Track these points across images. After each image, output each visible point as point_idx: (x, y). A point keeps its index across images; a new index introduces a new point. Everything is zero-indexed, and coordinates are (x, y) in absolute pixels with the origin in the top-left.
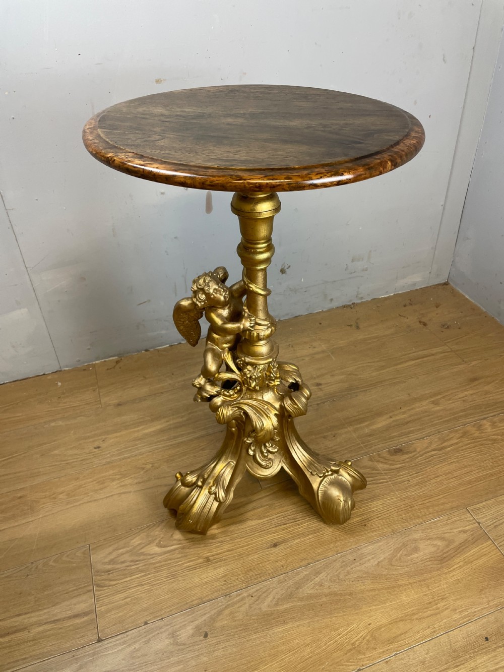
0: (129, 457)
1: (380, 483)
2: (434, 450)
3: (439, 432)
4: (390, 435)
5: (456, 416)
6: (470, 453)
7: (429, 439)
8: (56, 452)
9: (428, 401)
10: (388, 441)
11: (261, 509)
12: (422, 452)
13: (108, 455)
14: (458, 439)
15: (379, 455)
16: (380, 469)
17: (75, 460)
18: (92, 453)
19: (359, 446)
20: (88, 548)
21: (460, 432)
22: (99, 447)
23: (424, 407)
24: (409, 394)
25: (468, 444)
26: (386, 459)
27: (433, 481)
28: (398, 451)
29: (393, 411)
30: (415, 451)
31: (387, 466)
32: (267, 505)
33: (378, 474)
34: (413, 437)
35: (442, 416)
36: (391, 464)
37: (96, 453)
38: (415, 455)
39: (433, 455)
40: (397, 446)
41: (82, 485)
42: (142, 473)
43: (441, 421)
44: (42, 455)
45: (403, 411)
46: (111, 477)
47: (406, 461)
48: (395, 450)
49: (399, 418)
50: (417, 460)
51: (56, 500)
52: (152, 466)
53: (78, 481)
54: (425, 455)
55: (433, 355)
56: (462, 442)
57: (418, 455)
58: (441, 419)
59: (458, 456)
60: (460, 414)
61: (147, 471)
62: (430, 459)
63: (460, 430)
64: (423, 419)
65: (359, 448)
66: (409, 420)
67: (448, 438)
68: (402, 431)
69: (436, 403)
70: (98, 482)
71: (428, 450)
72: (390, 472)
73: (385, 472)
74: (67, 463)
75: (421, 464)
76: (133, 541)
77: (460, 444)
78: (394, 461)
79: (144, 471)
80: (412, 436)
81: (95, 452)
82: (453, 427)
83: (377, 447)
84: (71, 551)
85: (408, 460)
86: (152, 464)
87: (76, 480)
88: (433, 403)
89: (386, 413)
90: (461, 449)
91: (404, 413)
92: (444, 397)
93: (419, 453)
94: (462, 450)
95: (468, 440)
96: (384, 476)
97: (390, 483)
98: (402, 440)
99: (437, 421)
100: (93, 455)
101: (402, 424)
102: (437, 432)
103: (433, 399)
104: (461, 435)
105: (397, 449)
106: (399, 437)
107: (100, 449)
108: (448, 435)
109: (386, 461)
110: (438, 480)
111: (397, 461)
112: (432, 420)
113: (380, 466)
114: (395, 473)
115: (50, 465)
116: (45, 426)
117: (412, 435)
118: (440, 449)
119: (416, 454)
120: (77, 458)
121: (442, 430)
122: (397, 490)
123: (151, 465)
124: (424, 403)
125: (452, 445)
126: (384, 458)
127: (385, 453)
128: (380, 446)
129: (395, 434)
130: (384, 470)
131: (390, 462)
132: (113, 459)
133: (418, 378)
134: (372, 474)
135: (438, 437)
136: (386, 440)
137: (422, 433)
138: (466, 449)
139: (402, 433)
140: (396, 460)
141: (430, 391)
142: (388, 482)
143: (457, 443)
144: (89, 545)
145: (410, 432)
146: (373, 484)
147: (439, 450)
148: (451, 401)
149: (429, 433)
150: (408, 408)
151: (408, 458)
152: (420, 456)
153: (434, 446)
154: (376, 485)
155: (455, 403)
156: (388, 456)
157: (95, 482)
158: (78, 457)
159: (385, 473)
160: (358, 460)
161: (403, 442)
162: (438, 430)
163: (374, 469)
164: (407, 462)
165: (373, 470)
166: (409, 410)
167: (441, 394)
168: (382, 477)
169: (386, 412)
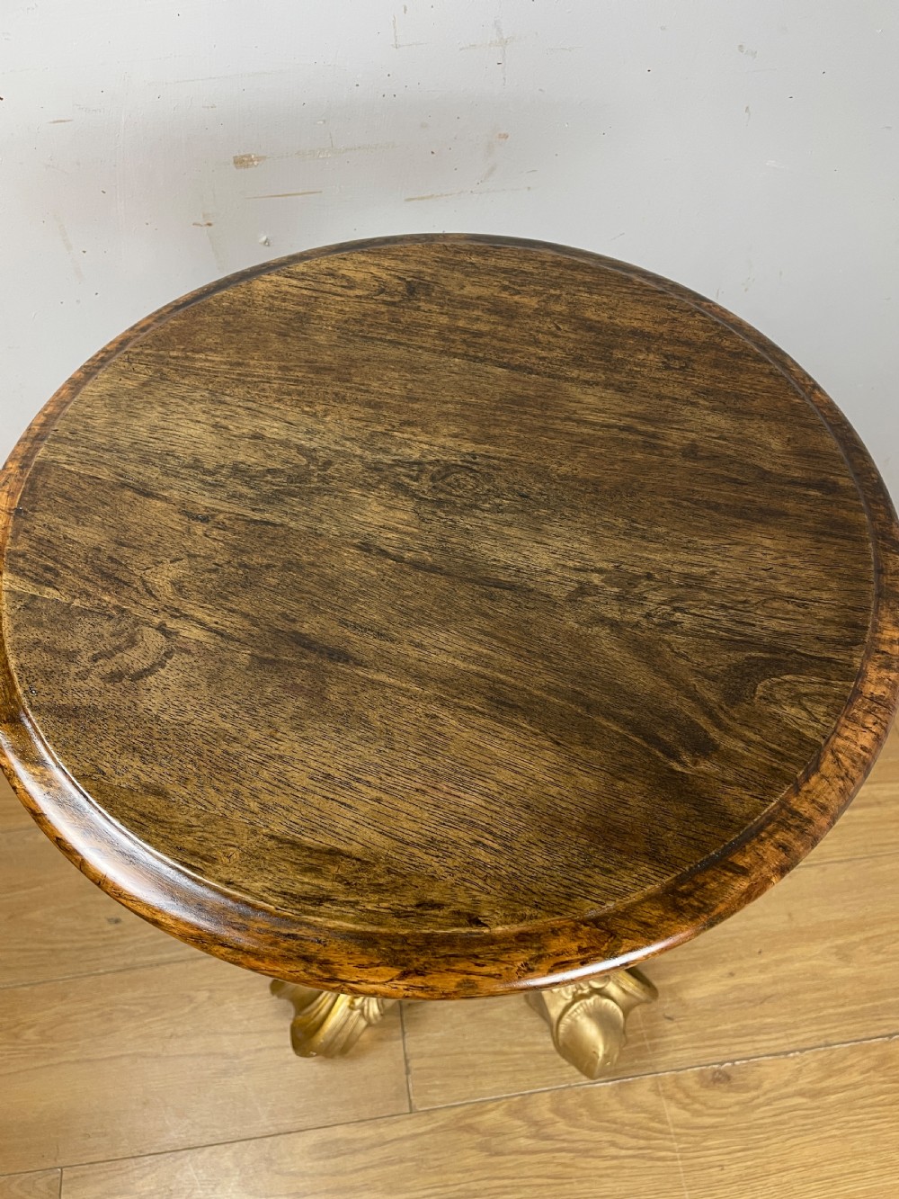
0: (169, 962)
1: (659, 1159)
2: (801, 1094)
3: (828, 1045)
4: (717, 1026)
5: (877, 1003)
6: (877, 1118)
7: (798, 1060)
8: (37, 915)
9: (828, 944)
10: (707, 1043)
11: (397, 1167)
12: (772, 1095)
13: (131, 948)
14: (862, 1073)
15: (676, 1079)
16: (669, 1119)
17: (67, 946)
18: (104, 932)
19: (640, 1044)
20: (59, 1175)
21: (872, 1054)
22: (117, 921)
23: (814, 962)
24: (790, 915)
25: (882, 1093)
26: (688, 1096)
27: (773, 1179)
28: (721, 1079)
29: (741, 958)
30: (757, 1088)
31: (684, 1116)
32: (412, 1160)
33: (661, 1132)
34: (764, 1044)
35: (846, 997)
36: (697, 1113)
37: (111, 935)
38: (753, 1099)
39: (794, 1108)
40: (722, 1063)
41: (70, 1015)
42: (187, 1010)
43: (840, 1010)
44: (11, 917)
45: (763, 961)
46: (127, 1007)
47: (730, 1110)
48: (715, 1073)
49: (748, 980)
50: (758, 1113)
51: (19, 1041)
52: (210, 998)
53: (64, 1002)
54: (778, 1105)
55: (879, 803)
56: (870, 1084)
57: (761, 1100)
58: (843, 1006)
59: (848, 1122)
60: (890, 1000)
61: (196, 1008)
62: (785, 1117)
63: (875, 1048)
64: (800, 997)
65: (639, 1049)
66: (768, 991)
67: (841, 1065)
68: (745, 1023)
69: (844, 955)
70: (99, 1016)
71: (790, 1089)
72: (687, 1135)
73: (678, 1130)
74: (52, 950)
75: (761, 1126)
76: (141, 1182)
77: (863, 1090)
78: (704, 1104)
79: (192, 1005)
80: (767, 1043)
81: (108, 932)
82: (863, 1035)
83: (679, 1055)
84: (28, 1175)
85: (736, 1109)
86: (211, 991)
87: (62, 999)
88: (836, 954)
89: (724, 961)
90: (861, 1102)
91: (763, 969)
92: (867, 940)
93: (765, 1094)
94: (862, 1107)
95: (884, 1082)
96: (671, 1140)
97: (680, 1163)
98: (737, 1048)
99: (831, 1011)
100: (104, 939)
101: (750, 1001)
102: (822, 1042)
103: (840, 942)
104: (873, 1063)
105: (720, 1072)
106: (734, 1037)
107: (119, 925)
108: (845, 1058)
109: (687, 1101)
110: (785, 1180)
111: (712, 1108)
112: (821, 1004)
113: (672, 1111)
114: (698, 1139)
115: (22, 947)
116: (27, 839)
117: (765, 1037)
118: (815, 1094)
119: (758, 1097)
120: (73, 941)
121: (835, 1039)
122: (690, 1188)
123: (207, 994)
124: (817, 948)
125: (846, 1087)
126: (684, 1090)
127: (690, 1078)
128: (685, 1054)
129: (729, 1026)
130: (676, 1126)
131: (697, 1106)
132: (138, 959)
133: (824, 870)
134: (649, 1129)
135: (820, 1056)
136: (704, 1040)
137: (787, 1036)
138: (871, 1106)
139: (744, 1027)
140: (710, 1104)
141: (840, 915)
142: (675, 1159)
143: (855, 1086)
144: (61, 1168)
145: (760, 1030)
146: (643, 1157)
147: (810, 1097)
148: (880, 957)
149: (803, 1041)
150: (778, 956)
151: (737, 1103)
152: (768, 1104)
153: (803, 1083)
154: (650, 1164)
155: (888, 965)
156: (697, 1087)
157: (95, 1014)
158: (75, 938)
159: (676, 1134)
160: (628, 1083)
161: (741, 1055)
162: (827, 1036)
163: (657, 1116)
164: (732, 1114)
165: (652, 1119)
166: (778, 963)
167: (863, 930)
168: (668, 1144)
169: (724, 956)
